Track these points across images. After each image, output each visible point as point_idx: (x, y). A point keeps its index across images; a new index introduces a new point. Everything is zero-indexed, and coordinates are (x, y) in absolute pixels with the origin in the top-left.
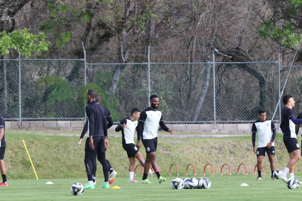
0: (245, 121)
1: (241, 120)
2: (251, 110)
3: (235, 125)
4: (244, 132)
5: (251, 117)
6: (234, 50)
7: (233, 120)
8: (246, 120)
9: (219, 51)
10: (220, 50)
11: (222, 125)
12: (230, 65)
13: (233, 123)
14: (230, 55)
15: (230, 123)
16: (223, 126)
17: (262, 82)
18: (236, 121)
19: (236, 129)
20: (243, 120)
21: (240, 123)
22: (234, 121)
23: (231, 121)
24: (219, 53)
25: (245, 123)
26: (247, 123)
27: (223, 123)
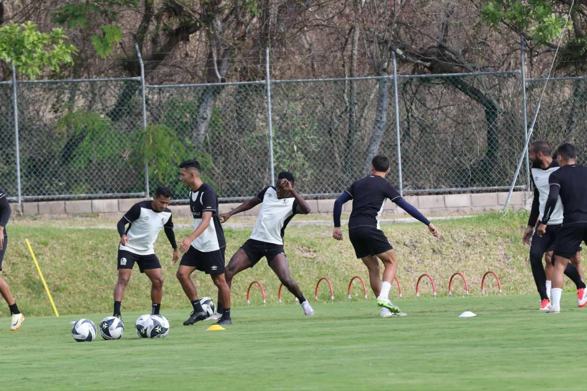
0: (459, 189)
1: (451, 187)
2: (472, 168)
3: (441, 196)
4: (458, 211)
5: (472, 180)
6: (435, 50)
7: (436, 188)
8: (462, 186)
9: (406, 53)
10: (407, 50)
11: (415, 197)
12: (427, 80)
13: (437, 194)
14: (427, 61)
15: (430, 194)
16: (418, 200)
17: (491, 112)
18: (442, 190)
19: (443, 205)
20: (457, 186)
21: (450, 193)
22: (438, 190)
23: (432, 190)
24: (404, 57)
25: (459, 193)
26: (464, 192)
27: (417, 194)
